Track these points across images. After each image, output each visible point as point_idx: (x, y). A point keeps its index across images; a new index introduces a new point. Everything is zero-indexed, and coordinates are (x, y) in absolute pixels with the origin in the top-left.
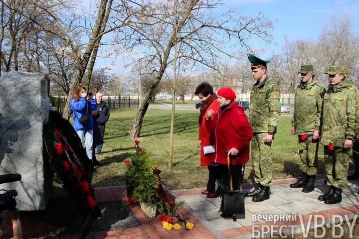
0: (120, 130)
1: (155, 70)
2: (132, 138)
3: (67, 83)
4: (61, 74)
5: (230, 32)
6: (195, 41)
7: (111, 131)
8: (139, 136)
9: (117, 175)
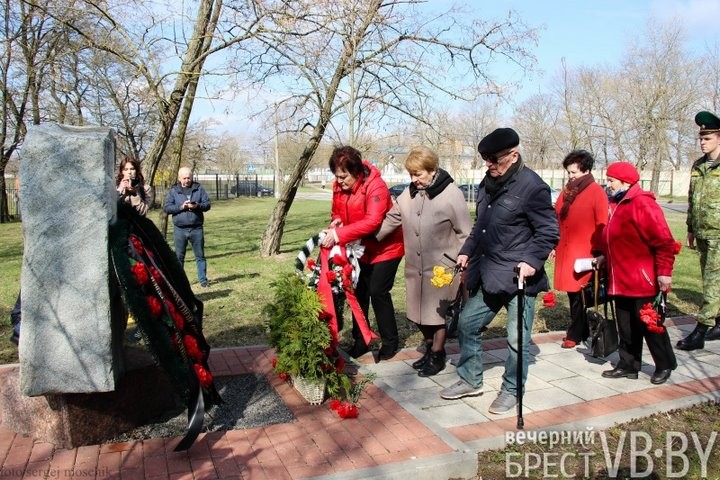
0: (241, 240)
1: (308, 124)
2: (265, 255)
3: (136, 151)
4: (124, 133)
5: (453, 50)
6: (387, 66)
7: (224, 241)
8: (278, 251)
9: (242, 325)
